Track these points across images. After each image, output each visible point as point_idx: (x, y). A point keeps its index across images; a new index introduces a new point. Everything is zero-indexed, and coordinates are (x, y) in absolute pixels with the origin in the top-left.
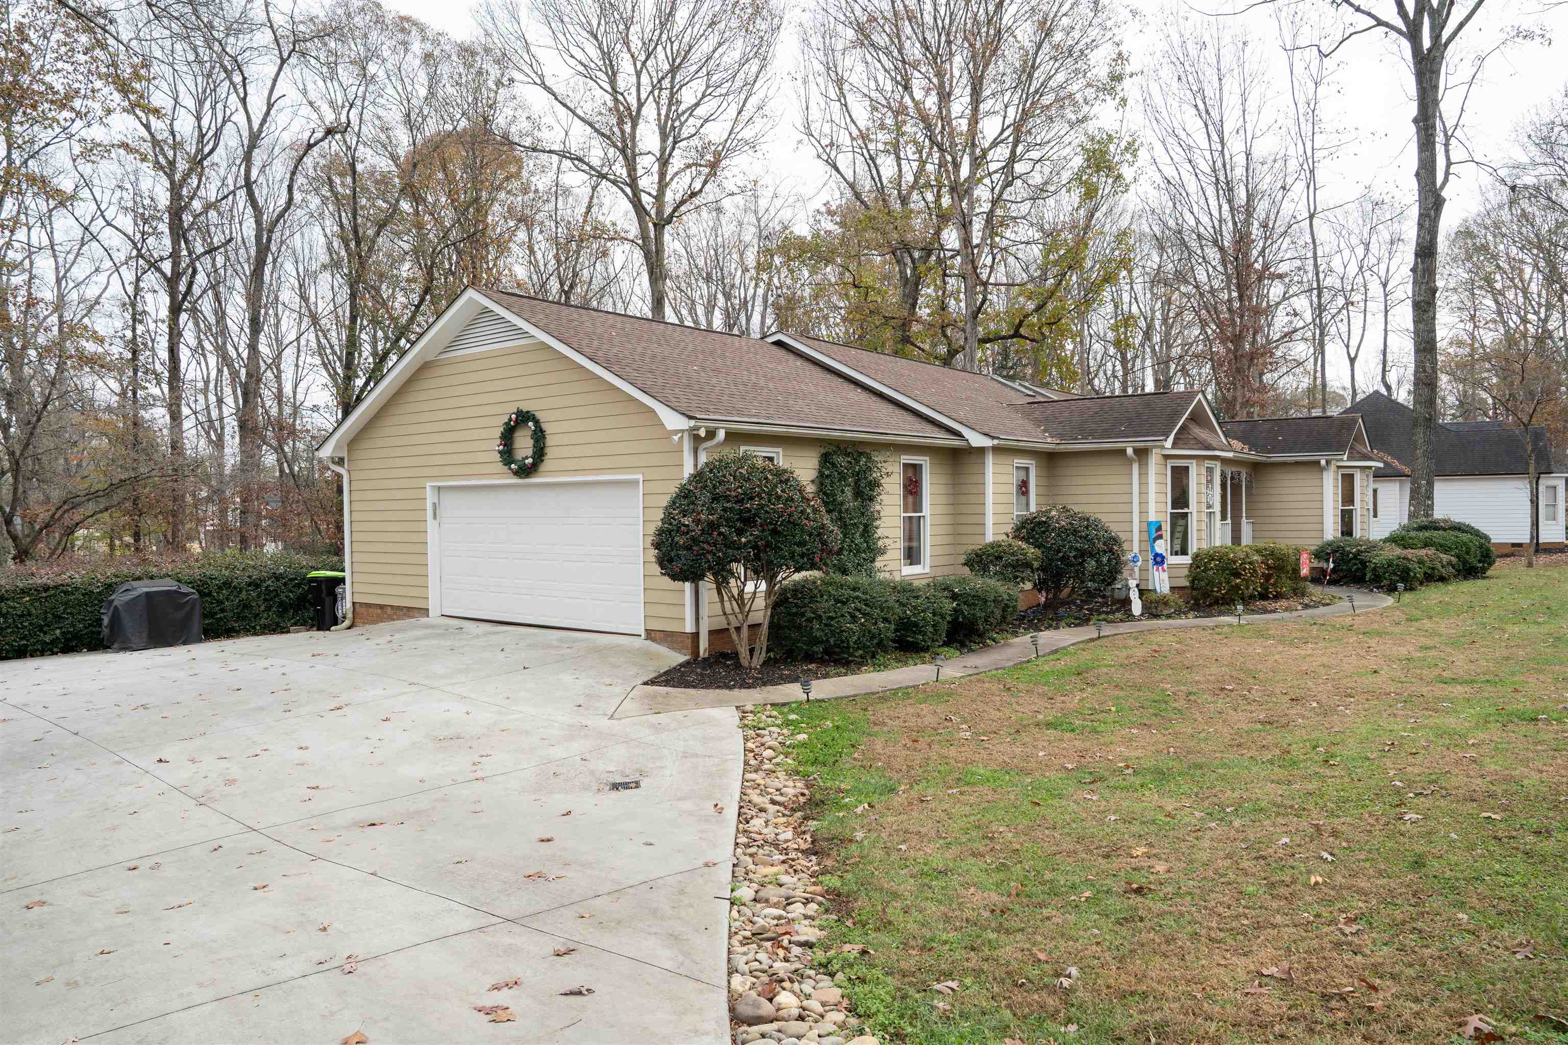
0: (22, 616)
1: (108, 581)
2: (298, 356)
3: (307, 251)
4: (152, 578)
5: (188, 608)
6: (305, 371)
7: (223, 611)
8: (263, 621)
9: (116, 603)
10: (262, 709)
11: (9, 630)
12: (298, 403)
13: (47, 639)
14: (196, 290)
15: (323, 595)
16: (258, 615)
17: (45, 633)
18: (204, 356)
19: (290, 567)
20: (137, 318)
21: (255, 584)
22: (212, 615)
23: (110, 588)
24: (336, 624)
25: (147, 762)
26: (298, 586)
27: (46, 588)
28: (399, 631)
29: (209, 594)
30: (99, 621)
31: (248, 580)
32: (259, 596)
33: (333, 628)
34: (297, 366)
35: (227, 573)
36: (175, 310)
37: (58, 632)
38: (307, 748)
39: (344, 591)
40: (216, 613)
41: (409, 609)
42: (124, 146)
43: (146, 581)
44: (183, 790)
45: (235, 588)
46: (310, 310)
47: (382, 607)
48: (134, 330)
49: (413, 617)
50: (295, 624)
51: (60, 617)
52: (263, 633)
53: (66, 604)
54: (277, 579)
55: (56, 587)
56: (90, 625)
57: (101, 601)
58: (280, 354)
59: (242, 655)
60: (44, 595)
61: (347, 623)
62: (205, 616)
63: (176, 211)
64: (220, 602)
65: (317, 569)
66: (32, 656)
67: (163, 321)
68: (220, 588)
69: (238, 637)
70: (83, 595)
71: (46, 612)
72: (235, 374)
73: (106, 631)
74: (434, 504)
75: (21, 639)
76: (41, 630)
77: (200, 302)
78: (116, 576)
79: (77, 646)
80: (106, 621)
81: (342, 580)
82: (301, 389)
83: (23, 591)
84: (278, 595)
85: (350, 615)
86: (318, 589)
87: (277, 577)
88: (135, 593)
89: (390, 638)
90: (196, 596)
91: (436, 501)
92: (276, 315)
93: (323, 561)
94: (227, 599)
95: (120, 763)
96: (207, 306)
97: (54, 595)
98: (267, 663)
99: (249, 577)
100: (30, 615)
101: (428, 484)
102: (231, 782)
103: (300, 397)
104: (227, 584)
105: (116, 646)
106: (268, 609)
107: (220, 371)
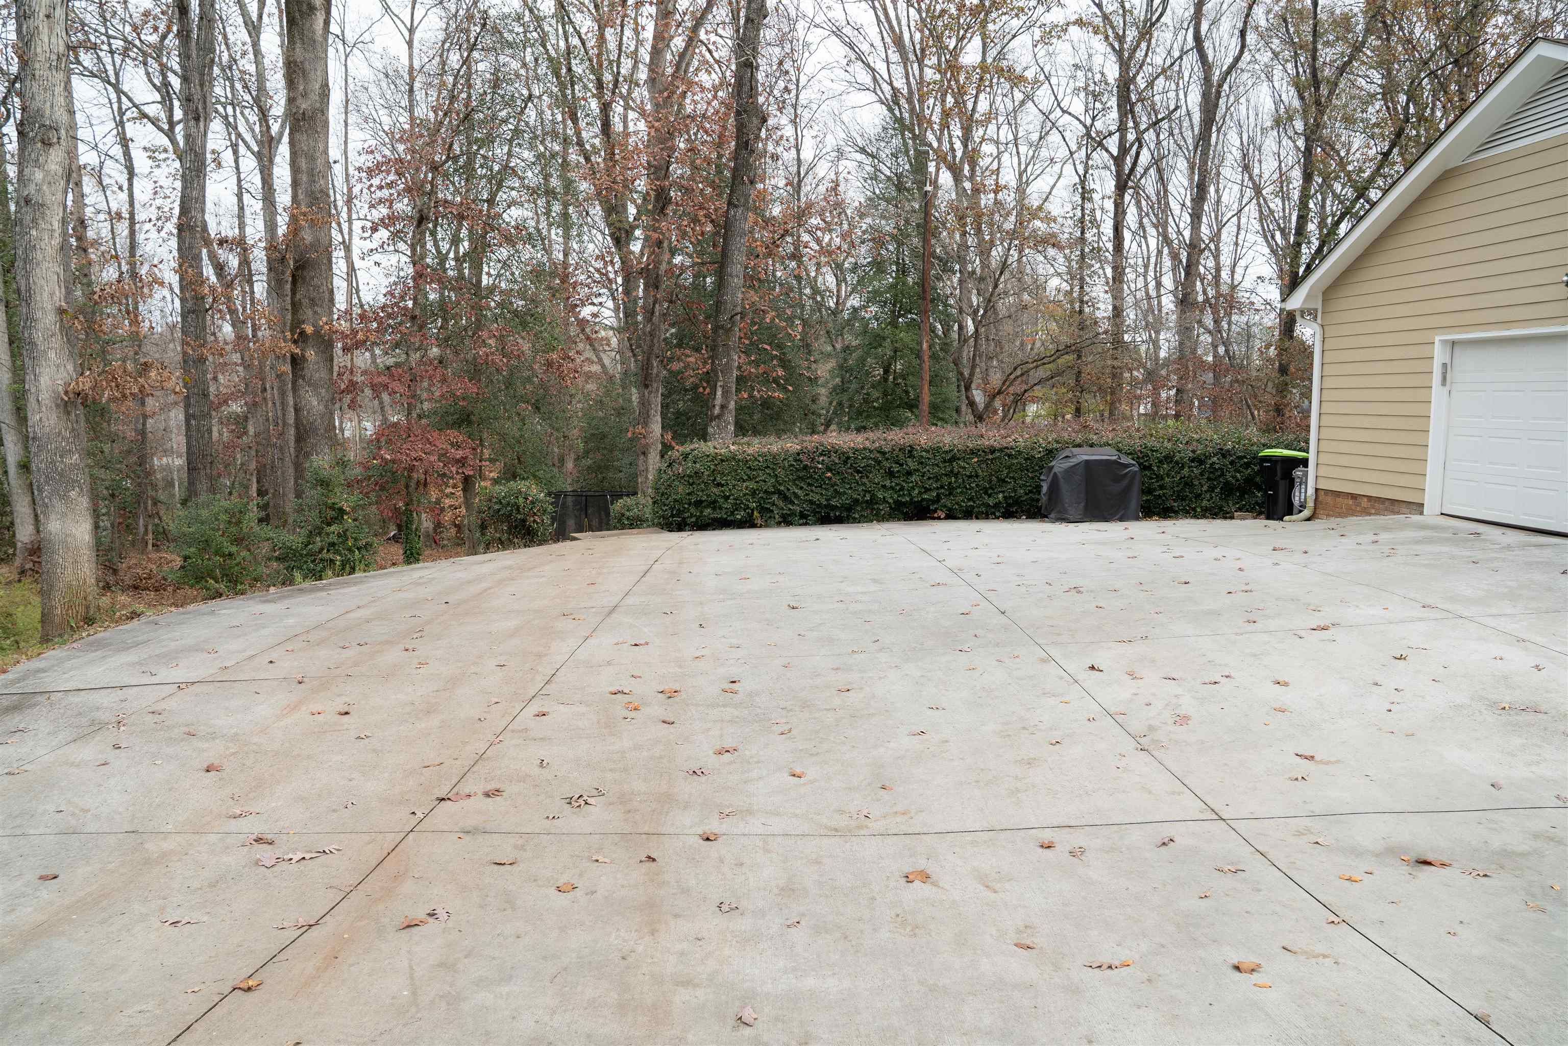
0: (970, 477)
1: (1050, 447)
2: (1238, 234)
3: (1252, 119)
4: (1092, 446)
5: (1125, 482)
6: (1244, 251)
7: (1162, 487)
8: (1205, 503)
9: (1056, 470)
10: (1217, 613)
11: (959, 490)
12: (1236, 283)
13: (991, 502)
14: (1140, 170)
15: (1278, 478)
16: (1200, 495)
17: (990, 496)
18: (1145, 238)
19: (1239, 443)
20: (1086, 195)
21: (1199, 460)
22: (1149, 491)
23: (1050, 453)
24: (1290, 513)
25: (1077, 667)
26: (1247, 465)
27: (993, 451)
28: (1386, 529)
29: (1149, 468)
30: (1038, 488)
31: (1191, 455)
32: (1202, 474)
33: (1287, 518)
34: (1236, 244)
35: (1169, 445)
36: (1121, 188)
37: (1001, 496)
38: (1286, 684)
39: (1306, 474)
40: (1155, 490)
41: (1393, 502)
42: (1080, 22)
43: (1086, 449)
44: (1120, 718)
45: (1177, 463)
46: (1254, 183)
47: (1354, 496)
48: (1083, 209)
49: (1398, 513)
50: (1240, 509)
51: (1004, 481)
52: (1204, 517)
53: (1009, 467)
54: (1224, 456)
55: (1001, 450)
56: (1030, 492)
57: (1042, 467)
58: (1219, 230)
59: (1186, 539)
60: (990, 457)
61: (1306, 513)
62: (1143, 492)
63: (1125, 84)
64: (1160, 478)
65: (1274, 447)
66: (977, 518)
67: (1110, 197)
68: (1160, 462)
69: (1177, 518)
70: (1026, 459)
71: (991, 475)
72: (1175, 257)
73: (1044, 499)
74: (1445, 365)
75: (969, 500)
76: (986, 493)
77: (1143, 181)
78: (1057, 442)
79: (1017, 512)
80: (1045, 489)
81: (1305, 462)
82: (1239, 271)
83: (973, 452)
84: (1223, 475)
85: (1310, 504)
86: (1272, 470)
87: (1224, 454)
88: (1074, 461)
89: (1375, 538)
90: (1136, 469)
91: (1448, 361)
92: (1217, 191)
93: (1277, 439)
94: (1168, 475)
95: (1043, 661)
96: (1150, 184)
97: (999, 458)
98: (1217, 553)
99: (1193, 451)
100: (977, 476)
101: (1437, 339)
102: (1182, 720)
103: (1238, 278)
104: (1168, 458)
105: (1052, 515)
106: (1211, 489)
107: (1160, 253)
